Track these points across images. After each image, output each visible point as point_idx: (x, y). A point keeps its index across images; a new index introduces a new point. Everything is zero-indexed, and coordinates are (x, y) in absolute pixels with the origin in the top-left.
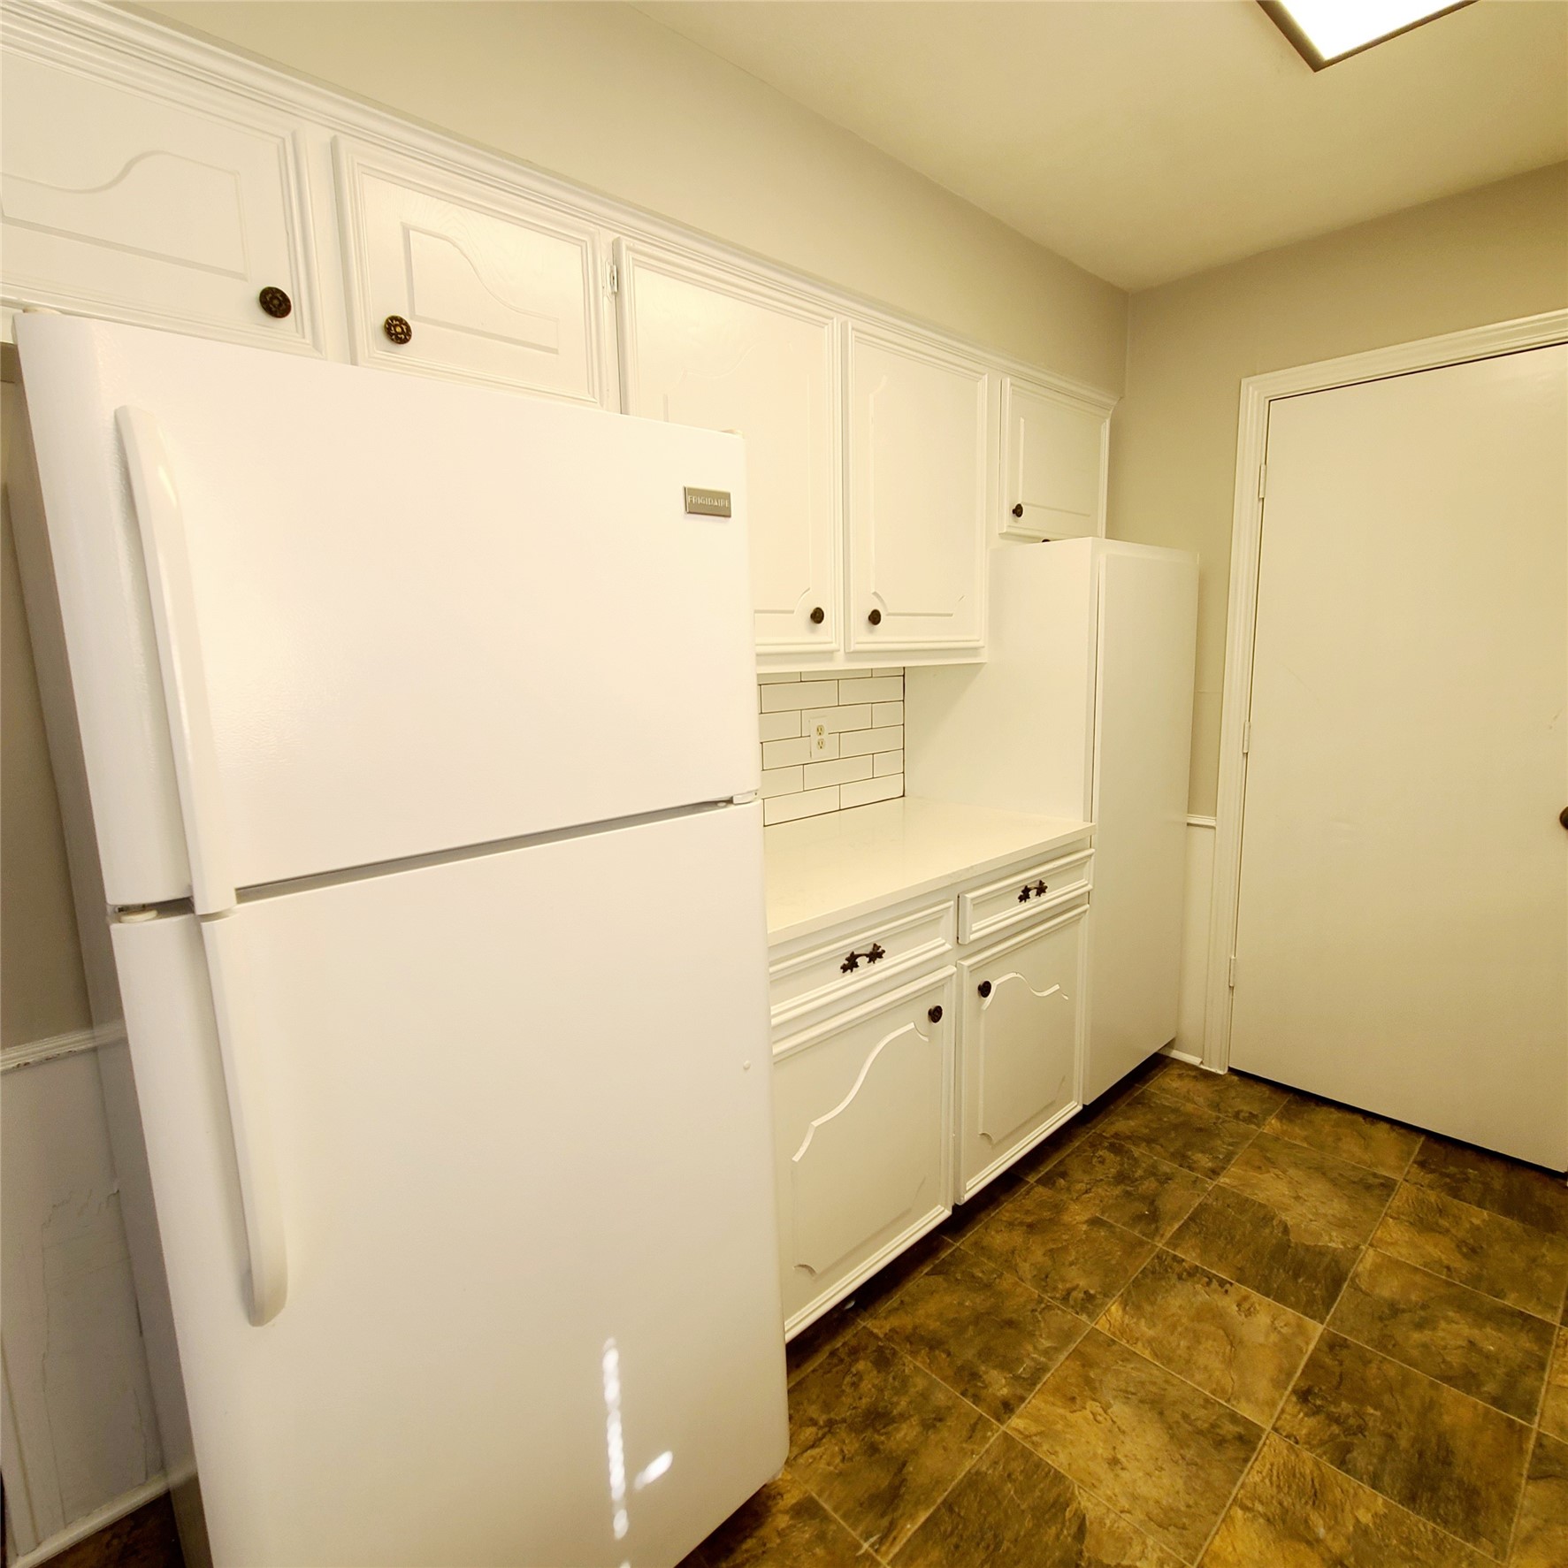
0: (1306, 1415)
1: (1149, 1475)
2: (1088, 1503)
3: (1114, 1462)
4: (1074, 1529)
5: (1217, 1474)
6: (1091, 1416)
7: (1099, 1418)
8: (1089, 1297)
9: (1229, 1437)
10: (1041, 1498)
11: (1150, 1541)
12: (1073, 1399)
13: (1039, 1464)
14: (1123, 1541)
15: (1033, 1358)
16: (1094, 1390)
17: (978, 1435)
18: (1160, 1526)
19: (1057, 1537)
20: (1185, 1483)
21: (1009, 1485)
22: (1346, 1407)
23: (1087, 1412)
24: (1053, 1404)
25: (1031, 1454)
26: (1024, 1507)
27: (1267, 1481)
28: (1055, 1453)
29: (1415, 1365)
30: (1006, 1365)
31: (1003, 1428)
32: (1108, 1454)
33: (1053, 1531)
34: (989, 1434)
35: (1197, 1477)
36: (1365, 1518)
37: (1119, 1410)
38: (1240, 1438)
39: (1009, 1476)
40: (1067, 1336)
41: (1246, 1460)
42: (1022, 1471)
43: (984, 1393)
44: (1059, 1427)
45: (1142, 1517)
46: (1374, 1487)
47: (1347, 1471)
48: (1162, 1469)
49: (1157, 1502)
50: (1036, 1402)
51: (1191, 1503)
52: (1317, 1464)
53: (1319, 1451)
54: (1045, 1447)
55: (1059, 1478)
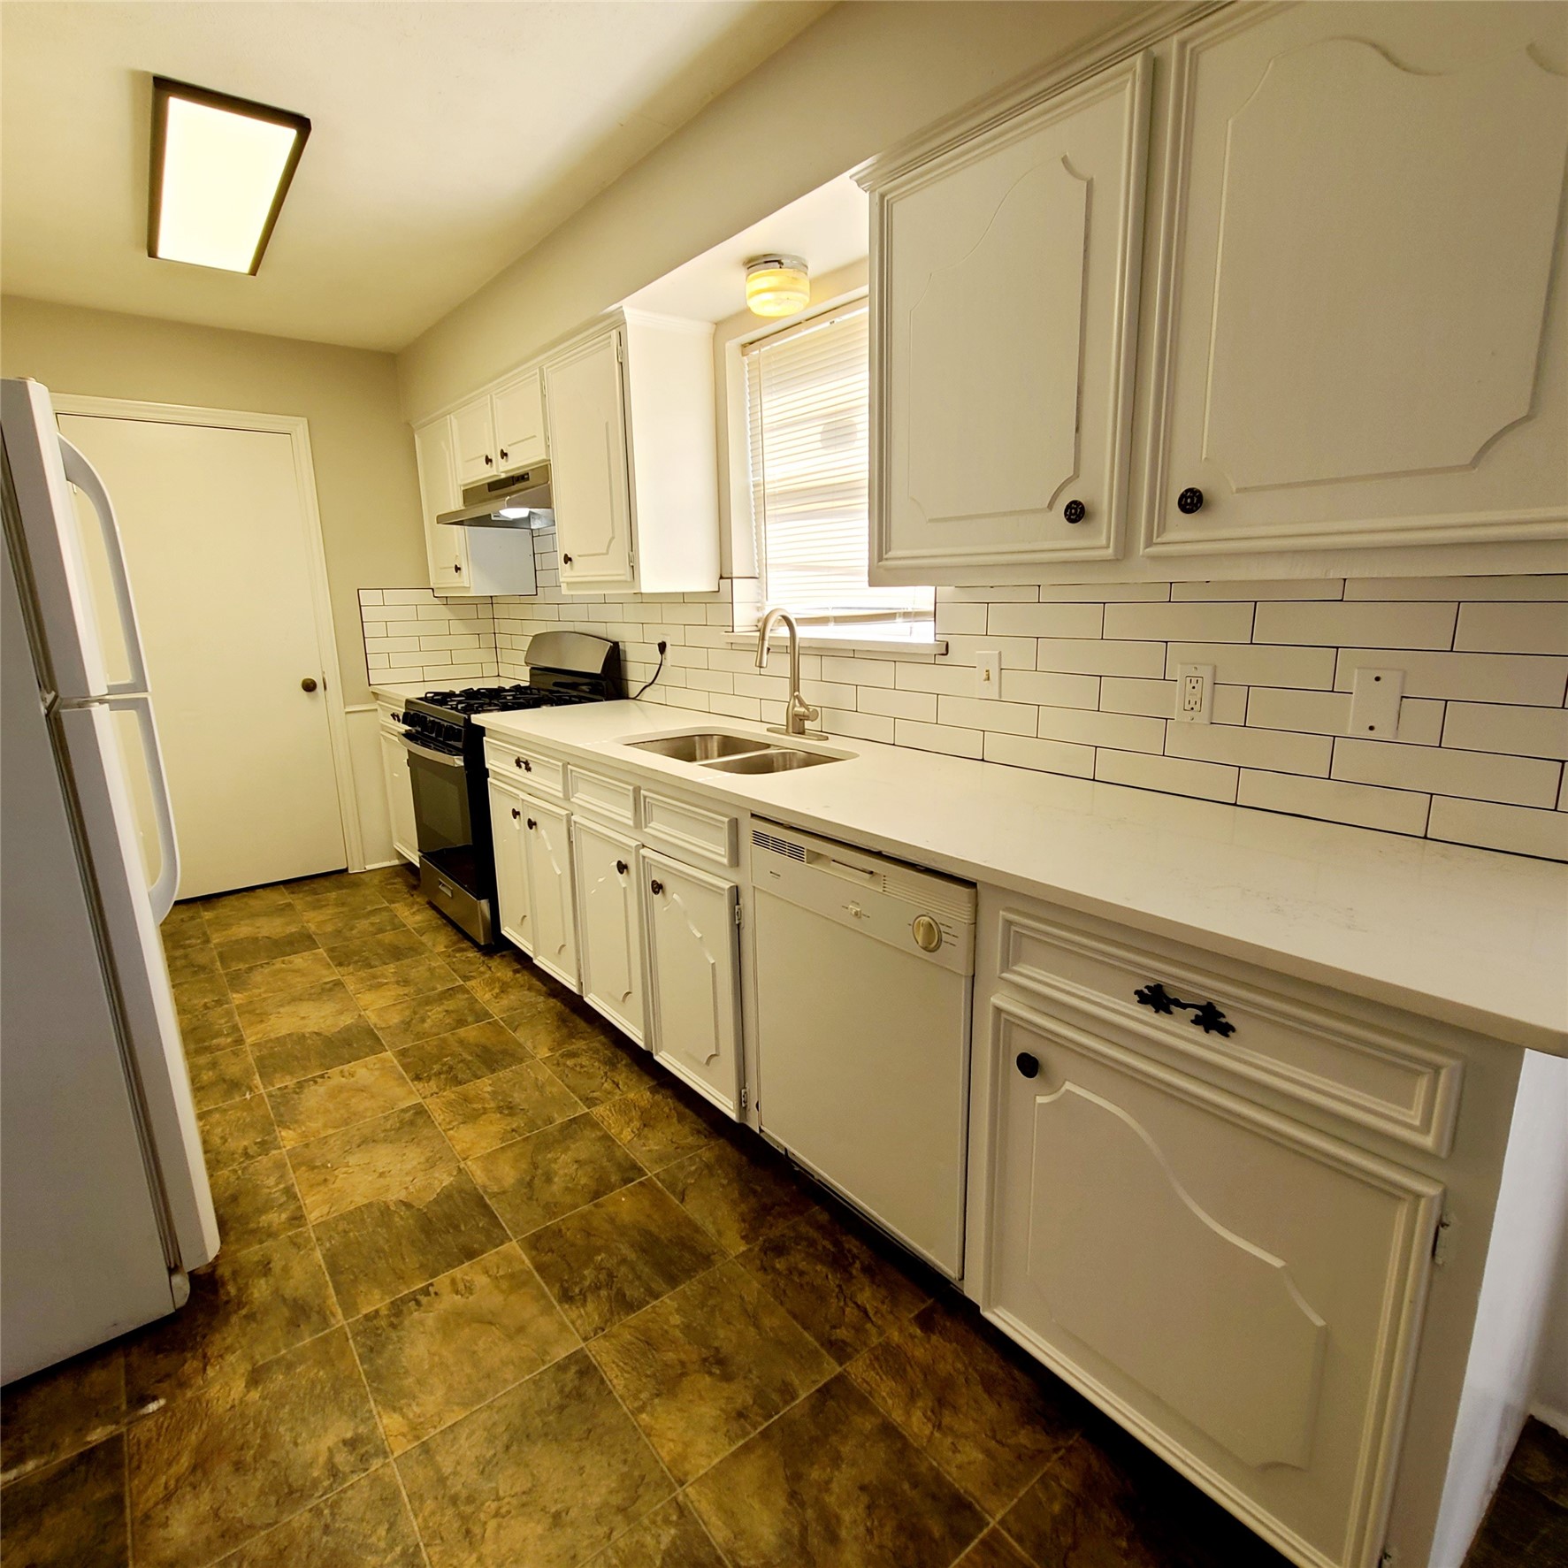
0: (428, 1082)
3: (382, 1175)
5: (426, 1132)
8: (263, 1143)
9: (412, 1118)
19: (402, 1218)
22: (436, 1067)
29: (439, 1034)
36: (489, 1089)
38: (417, 1113)
42: (348, 1224)
46: (479, 1078)
47: (465, 1083)
52: (453, 1092)
53: (448, 1088)
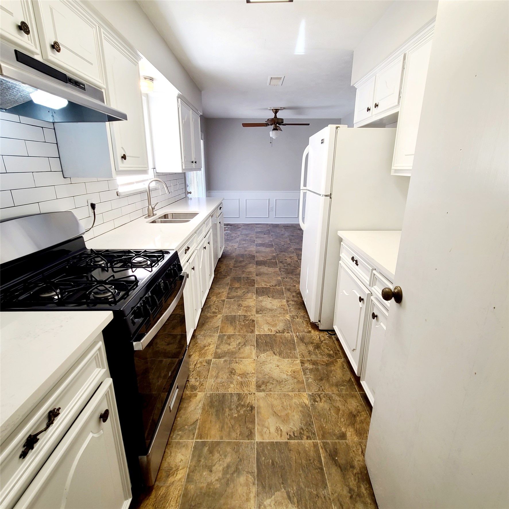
1: (271, 368)
2: (277, 357)
4: (275, 353)
6: (288, 371)
7: (287, 372)
10: (284, 354)
11: (264, 358)
12: (294, 372)
13: (288, 358)
14: (267, 356)
15: (309, 375)
16: (292, 377)
17: (301, 355)
18: (264, 361)
20: (265, 371)
21: (289, 352)
23: (290, 372)
24: (296, 369)
25: (291, 358)
26: (285, 351)
27: (251, 381)
28: (288, 361)
30: (311, 370)
31: (299, 359)
32: (280, 367)
33: (278, 351)
34: (300, 357)
35: (263, 373)
37: (285, 376)
39: (291, 353)
40: (309, 385)
41: (257, 383)
43: (309, 362)
44: (291, 366)
45: (267, 361)
48: (270, 370)
49: (267, 365)
50: (299, 367)
51: (262, 368)
54: (290, 361)
55: (284, 358)
